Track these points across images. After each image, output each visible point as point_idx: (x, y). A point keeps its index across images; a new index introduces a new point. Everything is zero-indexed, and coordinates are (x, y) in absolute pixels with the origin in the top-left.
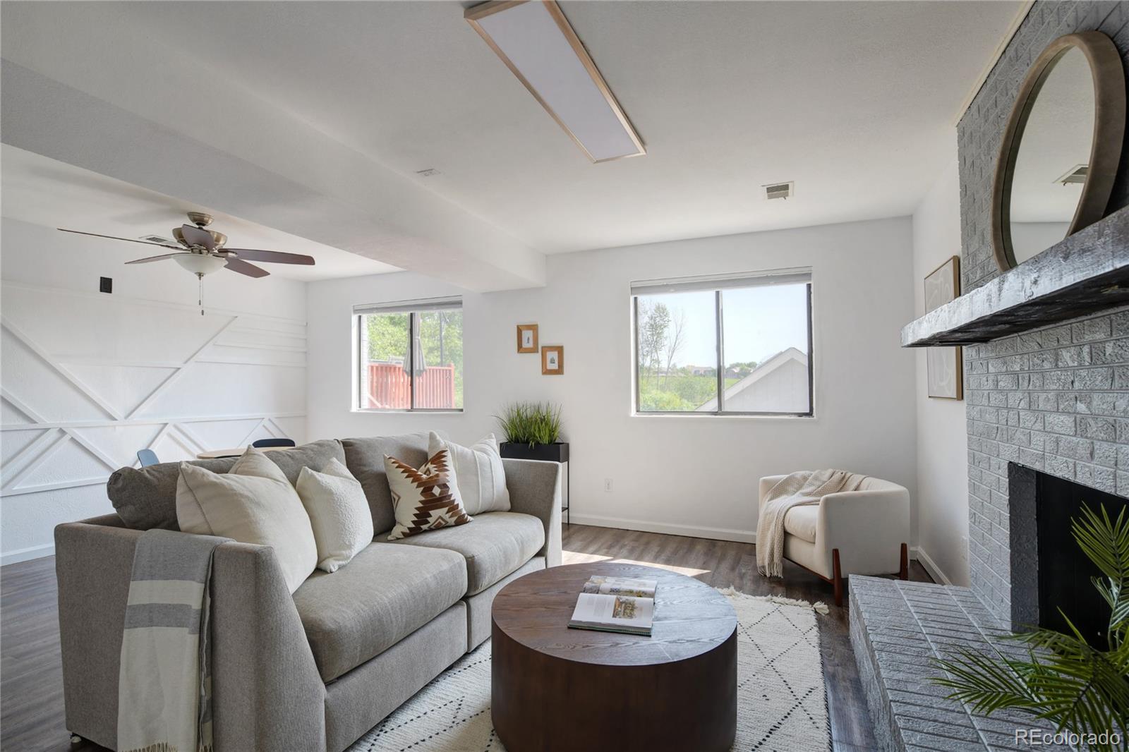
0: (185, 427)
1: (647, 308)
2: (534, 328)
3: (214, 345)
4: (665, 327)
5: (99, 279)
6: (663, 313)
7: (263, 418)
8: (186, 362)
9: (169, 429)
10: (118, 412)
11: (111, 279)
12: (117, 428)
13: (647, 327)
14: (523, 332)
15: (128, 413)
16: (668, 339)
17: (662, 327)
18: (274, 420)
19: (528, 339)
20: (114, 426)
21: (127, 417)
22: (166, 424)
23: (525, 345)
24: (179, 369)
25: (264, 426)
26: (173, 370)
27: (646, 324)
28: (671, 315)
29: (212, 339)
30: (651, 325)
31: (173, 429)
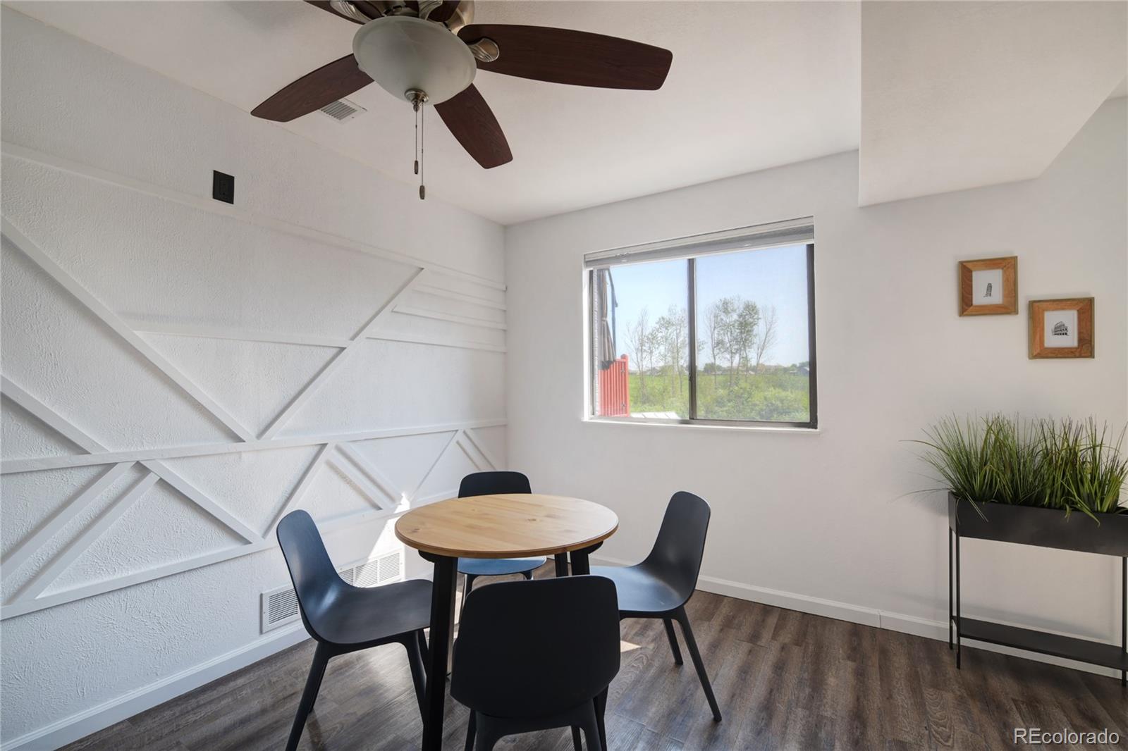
0: (354, 450)
1: (736, 307)
2: (1007, 265)
3: (392, 311)
4: (755, 324)
5: (213, 172)
6: (753, 310)
7: (457, 431)
8: (353, 338)
9: (329, 453)
10: (245, 428)
11: (232, 178)
12: (244, 455)
13: (736, 324)
14: (975, 275)
15: (262, 428)
16: (757, 338)
17: (752, 324)
18: (470, 433)
19: (990, 287)
20: (240, 453)
21: (261, 434)
22: (324, 446)
23: (979, 298)
24: (343, 349)
25: (458, 443)
26: (335, 351)
27: (735, 321)
28: (760, 312)
29: (389, 302)
30: (741, 323)
31: (335, 452)
